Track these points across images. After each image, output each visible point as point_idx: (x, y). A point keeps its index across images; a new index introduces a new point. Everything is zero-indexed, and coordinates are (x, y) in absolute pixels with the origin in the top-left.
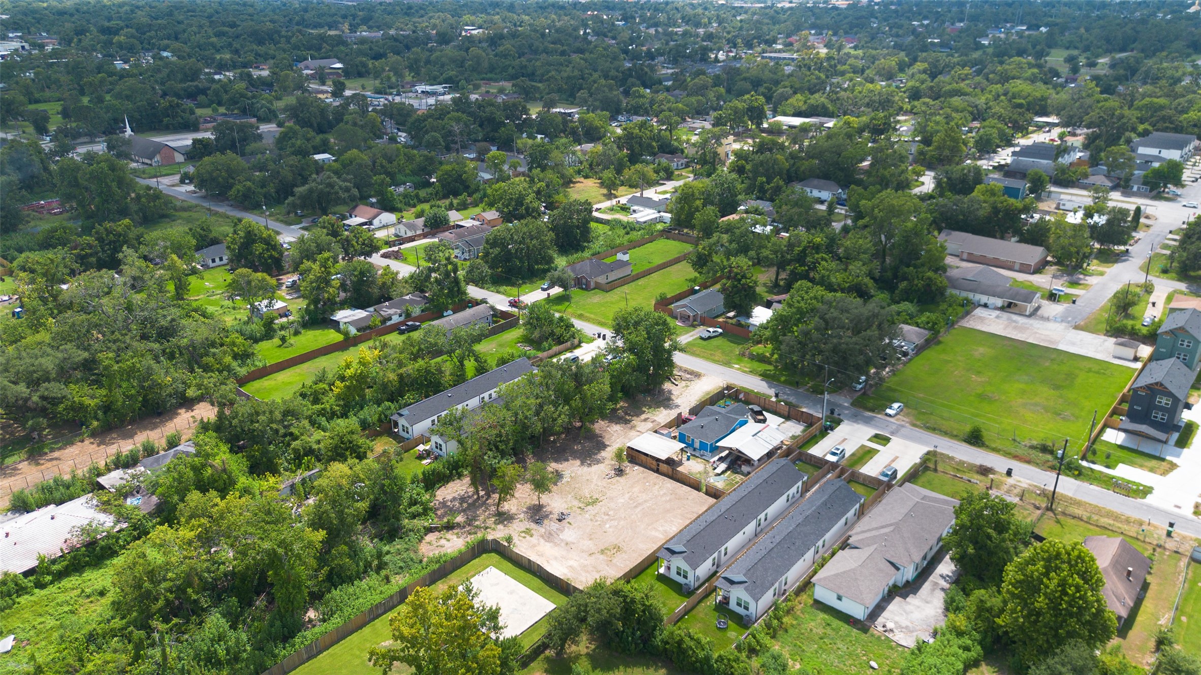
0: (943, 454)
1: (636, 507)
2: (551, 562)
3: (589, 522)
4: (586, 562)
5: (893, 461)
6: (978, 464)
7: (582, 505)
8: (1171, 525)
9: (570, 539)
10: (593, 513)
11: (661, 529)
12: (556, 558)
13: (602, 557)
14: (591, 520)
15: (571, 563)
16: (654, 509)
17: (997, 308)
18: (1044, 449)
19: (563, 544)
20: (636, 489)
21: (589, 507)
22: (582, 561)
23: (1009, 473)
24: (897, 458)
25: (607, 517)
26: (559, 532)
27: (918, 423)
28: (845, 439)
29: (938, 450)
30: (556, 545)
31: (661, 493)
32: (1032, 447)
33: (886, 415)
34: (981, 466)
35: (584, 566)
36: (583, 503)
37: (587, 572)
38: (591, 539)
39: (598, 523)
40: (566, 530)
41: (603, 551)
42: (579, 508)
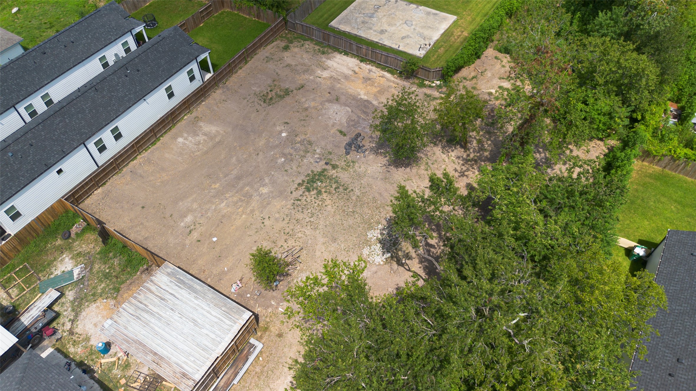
2: (351, 73)
3: (313, 139)
4: (306, 76)
7: (332, 172)
9: (336, 107)
10: (309, 159)
12: (346, 77)
13: (286, 85)
14: (310, 143)
15: (326, 74)
16: (209, 176)
19: (343, 98)
21: (318, 168)
22: (311, 78)
25: (287, 151)
26: (355, 117)
35: (306, 71)
36: (331, 178)
37: (303, 64)
38: (306, 109)
39: (298, 139)
40: (344, 121)
41: (287, 92)
42: (334, 167)
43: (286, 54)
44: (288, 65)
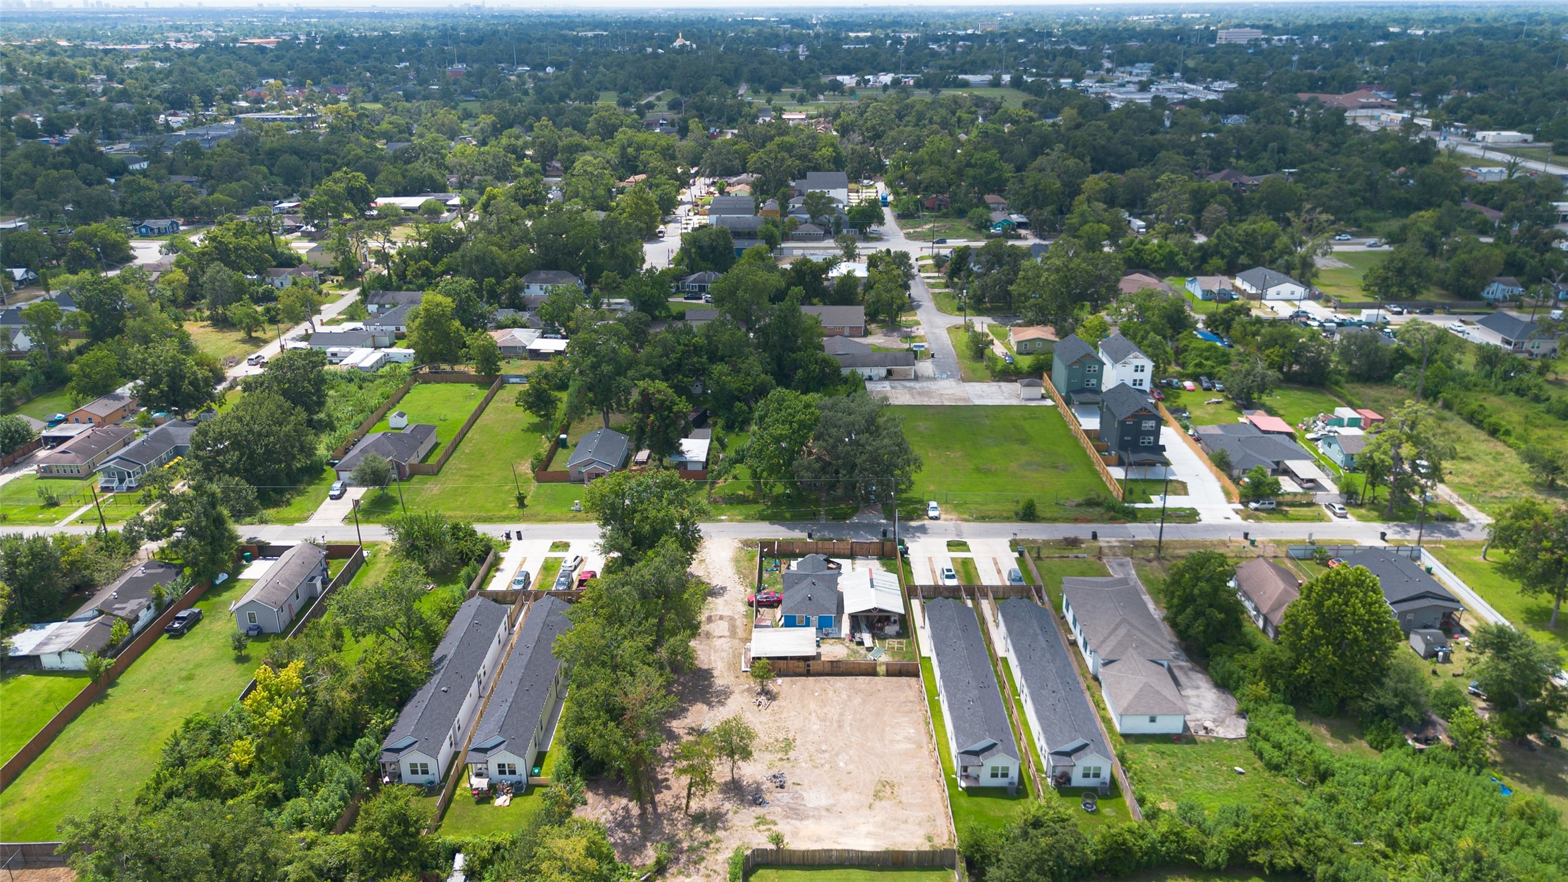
0: (1023, 540)
1: (840, 727)
3: (816, 771)
4: (879, 820)
5: (996, 564)
6: (1061, 537)
7: (780, 755)
8: (1246, 535)
9: (824, 803)
10: (805, 757)
11: (898, 738)
12: (840, 834)
13: (888, 804)
14: (815, 767)
15: (864, 827)
16: (862, 720)
17: (882, 379)
18: (1090, 503)
19: (824, 813)
20: (812, 706)
21: (792, 754)
22: (872, 820)
23: (1095, 536)
24: (994, 559)
25: (827, 755)
26: (799, 801)
27: (966, 516)
28: (930, 559)
29: (1018, 537)
30: (818, 818)
31: (845, 696)
32: (1079, 505)
33: (932, 518)
34: (1066, 539)
35: (883, 824)
36: (777, 752)
37: (894, 829)
38: (846, 790)
39: (827, 766)
40: (804, 794)
41: (877, 796)
42: (781, 759)
43: (922, 832)
44: (906, 822)
